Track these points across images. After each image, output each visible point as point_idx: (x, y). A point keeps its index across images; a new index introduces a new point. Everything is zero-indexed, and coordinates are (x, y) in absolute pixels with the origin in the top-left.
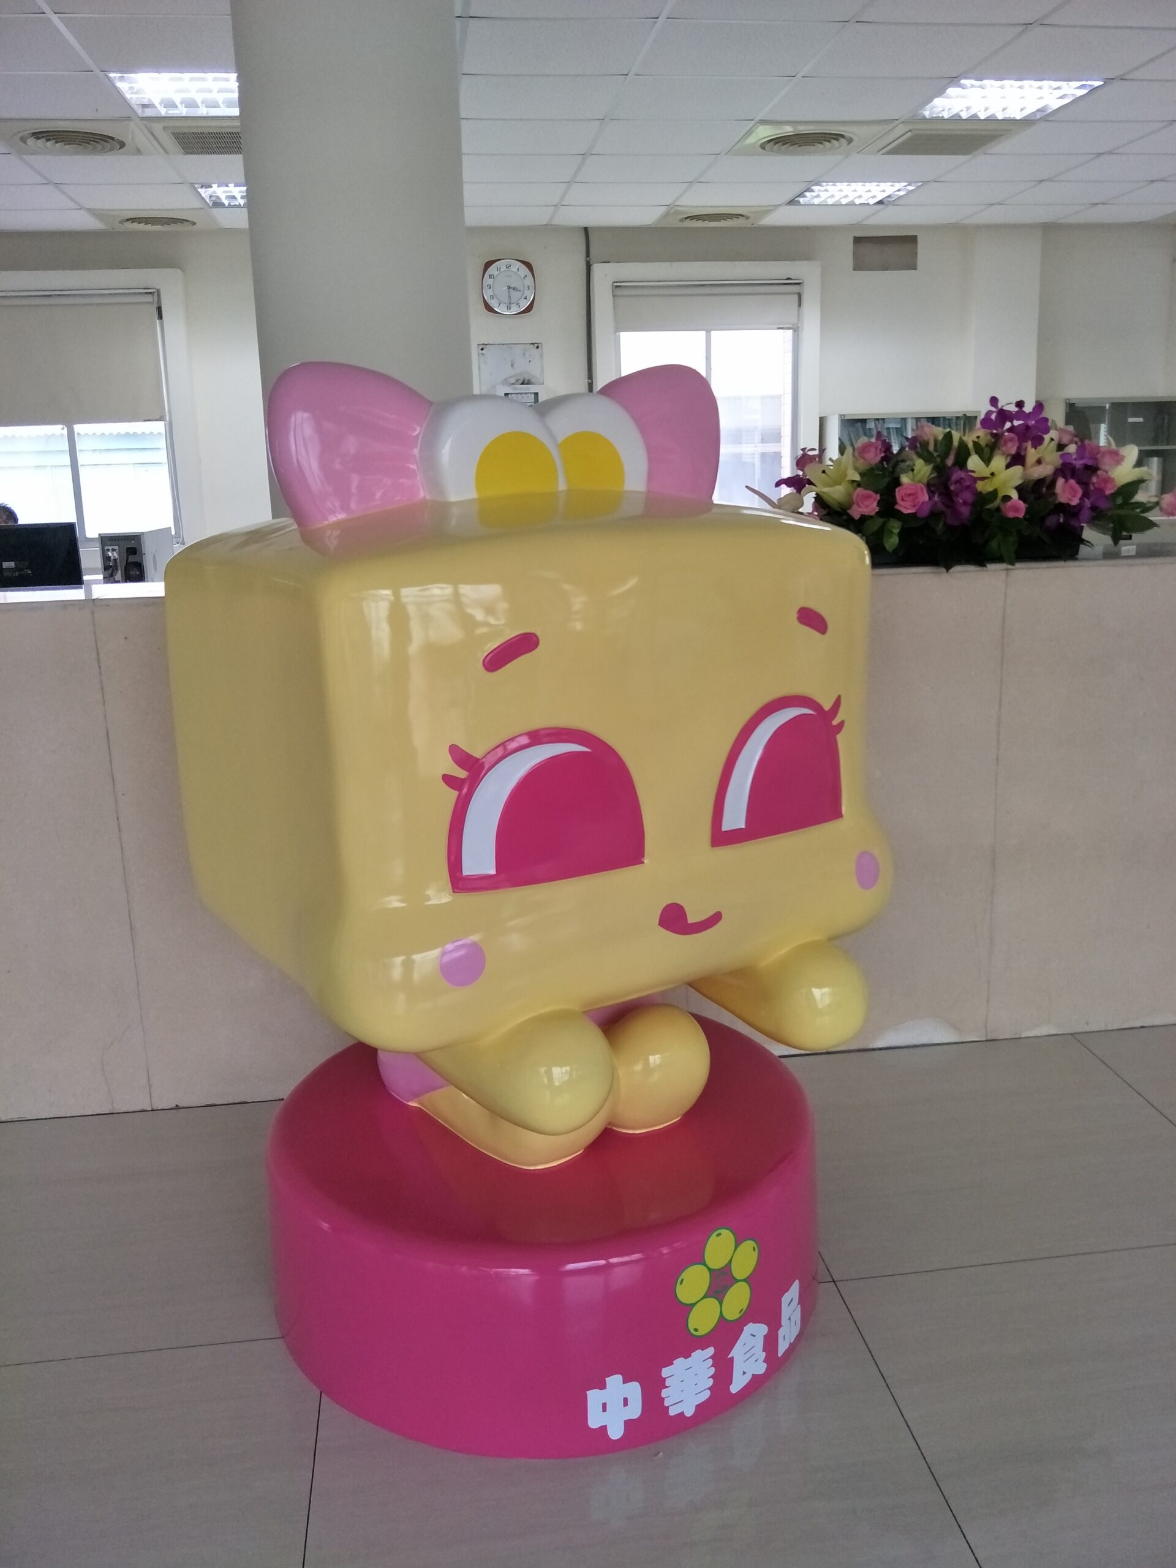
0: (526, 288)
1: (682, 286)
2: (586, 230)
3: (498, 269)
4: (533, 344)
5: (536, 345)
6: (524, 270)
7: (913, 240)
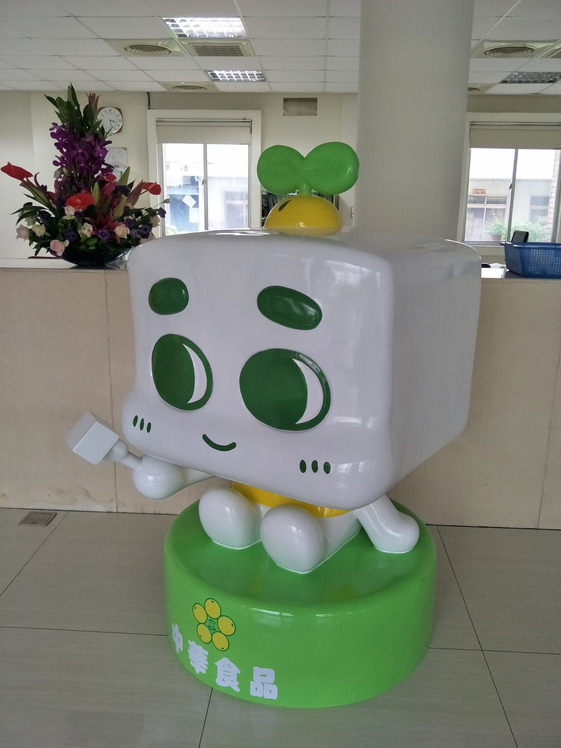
0: (119, 121)
1: (190, 121)
2: (148, 93)
3: (106, 112)
4: (123, 148)
5: (125, 148)
6: (117, 112)
7: (315, 100)
